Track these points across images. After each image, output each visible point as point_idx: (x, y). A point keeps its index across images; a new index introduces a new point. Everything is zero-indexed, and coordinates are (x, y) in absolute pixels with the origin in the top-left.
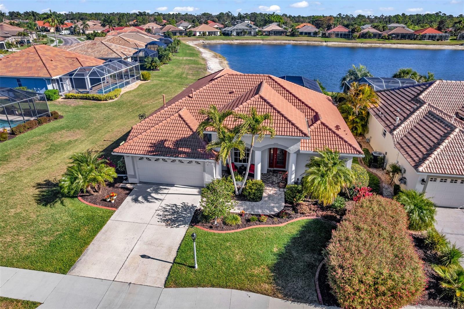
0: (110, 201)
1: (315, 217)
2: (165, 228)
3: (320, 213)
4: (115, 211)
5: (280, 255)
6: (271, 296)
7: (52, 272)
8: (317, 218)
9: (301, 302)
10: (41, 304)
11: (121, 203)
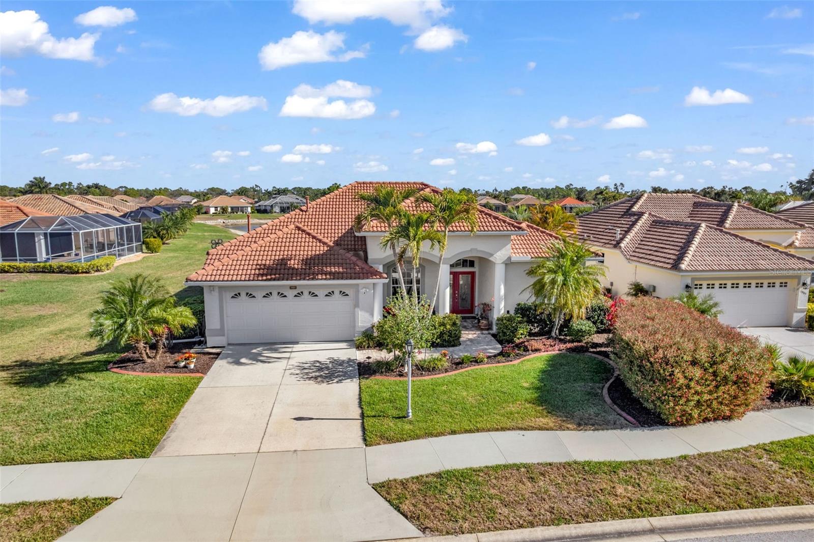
0: (185, 367)
1: (558, 352)
2: (317, 386)
3: (563, 346)
4: (202, 378)
5: (537, 389)
6: (557, 430)
7: (112, 458)
8: (560, 352)
9: (607, 429)
10: (116, 499)
11: (209, 368)
